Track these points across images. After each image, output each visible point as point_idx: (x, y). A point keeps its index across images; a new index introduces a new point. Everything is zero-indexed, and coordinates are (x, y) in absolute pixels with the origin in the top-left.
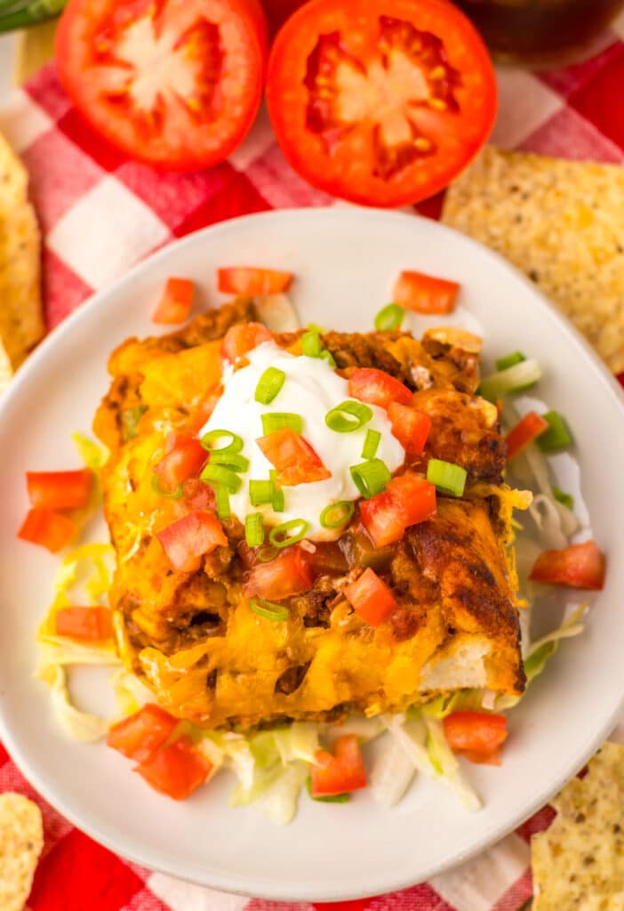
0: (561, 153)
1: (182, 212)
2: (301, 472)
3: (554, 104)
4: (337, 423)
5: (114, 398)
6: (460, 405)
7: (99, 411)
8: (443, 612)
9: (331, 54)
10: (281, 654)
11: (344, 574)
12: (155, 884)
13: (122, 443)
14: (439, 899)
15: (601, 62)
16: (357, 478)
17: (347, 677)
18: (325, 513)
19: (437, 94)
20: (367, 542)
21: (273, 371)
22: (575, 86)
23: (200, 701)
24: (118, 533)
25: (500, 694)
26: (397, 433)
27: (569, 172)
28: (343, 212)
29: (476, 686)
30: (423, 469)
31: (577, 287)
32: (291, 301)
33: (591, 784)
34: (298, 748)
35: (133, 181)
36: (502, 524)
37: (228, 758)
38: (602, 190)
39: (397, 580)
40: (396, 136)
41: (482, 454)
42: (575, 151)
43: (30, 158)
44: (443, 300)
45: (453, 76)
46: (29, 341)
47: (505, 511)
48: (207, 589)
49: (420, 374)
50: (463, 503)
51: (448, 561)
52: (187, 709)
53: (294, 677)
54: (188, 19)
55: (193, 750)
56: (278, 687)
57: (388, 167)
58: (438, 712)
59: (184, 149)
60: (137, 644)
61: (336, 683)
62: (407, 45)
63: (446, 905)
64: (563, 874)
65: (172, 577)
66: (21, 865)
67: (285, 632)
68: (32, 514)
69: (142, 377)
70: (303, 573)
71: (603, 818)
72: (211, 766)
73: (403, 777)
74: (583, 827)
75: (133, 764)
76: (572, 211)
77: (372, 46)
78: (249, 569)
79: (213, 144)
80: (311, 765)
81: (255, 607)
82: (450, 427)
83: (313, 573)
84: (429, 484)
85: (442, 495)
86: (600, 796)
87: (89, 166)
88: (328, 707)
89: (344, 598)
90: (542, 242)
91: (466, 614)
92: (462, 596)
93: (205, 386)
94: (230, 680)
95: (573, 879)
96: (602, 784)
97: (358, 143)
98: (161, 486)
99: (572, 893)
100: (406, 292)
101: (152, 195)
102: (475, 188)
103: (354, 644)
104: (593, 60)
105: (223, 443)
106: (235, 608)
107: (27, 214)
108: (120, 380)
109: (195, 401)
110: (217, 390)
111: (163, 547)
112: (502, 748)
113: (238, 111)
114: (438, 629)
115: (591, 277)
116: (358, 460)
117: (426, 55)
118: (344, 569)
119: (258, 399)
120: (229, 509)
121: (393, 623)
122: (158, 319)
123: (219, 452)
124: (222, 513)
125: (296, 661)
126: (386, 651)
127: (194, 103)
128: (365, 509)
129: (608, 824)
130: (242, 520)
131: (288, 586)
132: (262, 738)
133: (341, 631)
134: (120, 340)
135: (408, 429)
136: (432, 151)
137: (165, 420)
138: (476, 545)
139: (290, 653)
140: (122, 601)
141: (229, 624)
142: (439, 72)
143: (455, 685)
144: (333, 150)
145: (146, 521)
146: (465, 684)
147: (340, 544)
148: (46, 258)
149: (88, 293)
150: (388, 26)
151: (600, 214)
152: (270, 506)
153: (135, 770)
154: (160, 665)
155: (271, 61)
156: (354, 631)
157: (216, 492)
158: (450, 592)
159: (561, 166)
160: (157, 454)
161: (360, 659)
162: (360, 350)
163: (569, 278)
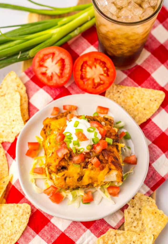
0: (127, 85)
1: (55, 95)
2: (83, 139)
3: (125, 76)
4: (89, 131)
5: (45, 128)
6: (111, 128)
7: (41, 131)
8: (109, 165)
9: (85, 65)
10: (79, 174)
11: (90, 158)
12: (52, 221)
13: (46, 137)
14: (107, 223)
15: (134, 69)
16: (93, 140)
17: (91, 178)
18: (87, 147)
19: (105, 73)
20: (95, 152)
21: (77, 121)
22: (129, 73)
23: (63, 183)
24: (47, 152)
25: (118, 182)
26: (100, 133)
27: (128, 88)
28: (87, 95)
29: (114, 181)
30: (105, 139)
31: (130, 110)
32: (77, 111)
33: (135, 200)
34: (80, 193)
35: (46, 89)
36: (119, 150)
37: (67, 195)
38: (135, 92)
39: (101, 159)
40: (97, 81)
41: (115, 137)
42: (129, 85)
43: (26, 85)
44: (106, 111)
45: (108, 70)
46: (27, 119)
47: (119, 148)
48: (65, 161)
49: (103, 123)
50: (112, 146)
51: (110, 156)
52: (60, 184)
53: (81, 178)
54: (59, 58)
55: (60, 194)
56: (78, 180)
57: (95, 87)
58: (107, 186)
59: (56, 83)
60: (50, 173)
61: (89, 179)
62: (99, 64)
63: (108, 224)
64: (130, 218)
65: (58, 159)
66: (27, 217)
67: (79, 170)
68: (28, 151)
69: (51, 124)
70: (83, 158)
71: (137, 207)
72: (64, 197)
73: (100, 199)
74: (133, 208)
75: (49, 197)
76: (129, 96)
77: (93, 64)
78: (73, 158)
79: (62, 82)
80: (83, 196)
81: (74, 165)
82: (109, 132)
83: (85, 158)
84: (106, 142)
85: (109, 144)
86: (137, 203)
87: (37, 87)
88: (87, 184)
89: (91, 162)
90: (124, 101)
91: (113, 165)
92: (112, 162)
93: (63, 125)
94: (69, 179)
95: (132, 218)
96: (137, 200)
97: (90, 82)
98: (56, 143)
99: (132, 221)
100: (99, 110)
101: (50, 92)
102: (111, 91)
103: (92, 172)
104: (132, 68)
105: (68, 134)
106: (70, 165)
107: (26, 95)
108: (46, 125)
109: (61, 128)
110: (66, 125)
111: (57, 153)
112: (118, 193)
113: (67, 76)
114: (108, 169)
115: (133, 108)
116: (93, 137)
117: (103, 65)
118: (90, 157)
119: (74, 126)
120: (69, 146)
121: (100, 167)
122: (52, 114)
123: (67, 136)
124: (68, 147)
125: (81, 175)
126: (98, 173)
127: (59, 74)
128: (94, 146)
129: (138, 208)
130: (72, 148)
131: (80, 160)
132: (74, 191)
133: (90, 169)
134: (45, 118)
135: (102, 132)
136: (104, 84)
137: (56, 131)
138: (115, 153)
139: (80, 173)
140: (47, 165)
141: (69, 168)
142: (105, 69)
143: (110, 181)
144: (86, 83)
145: (53, 149)
146: (112, 180)
147: (90, 153)
148: (29, 104)
149: (38, 110)
150: (96, 60)
151: (134, 96)
152: (77, 145)
153: (49, 198)
154: (55, 176)
155: (74, 66)
156: (92, 169)
157: (66, 143)
158: (110, 161)
159: (127, 87)
160: (55, 137)
161: (93, 174)
162: (92, 119)
163: (129, 108)
